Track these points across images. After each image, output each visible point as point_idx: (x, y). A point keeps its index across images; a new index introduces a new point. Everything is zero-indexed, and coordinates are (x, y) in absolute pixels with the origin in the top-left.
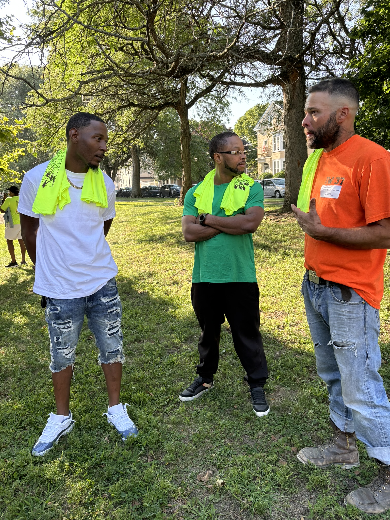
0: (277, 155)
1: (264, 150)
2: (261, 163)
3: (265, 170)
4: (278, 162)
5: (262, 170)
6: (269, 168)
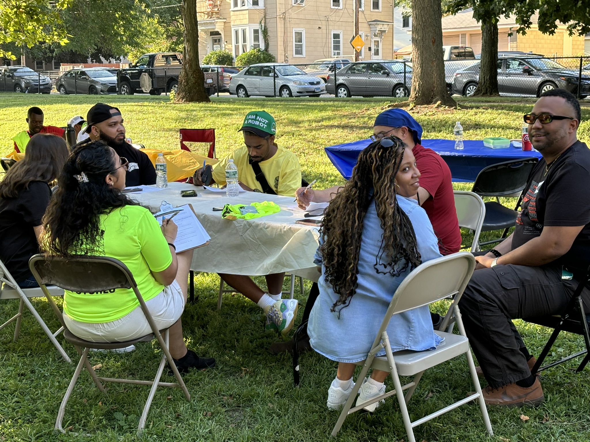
0: (241, 17)
1: (210, 5)
2: (205, 31)
3: (213, 44)
4: (244, 32)
5: (207, 46)
6: (223, 42)
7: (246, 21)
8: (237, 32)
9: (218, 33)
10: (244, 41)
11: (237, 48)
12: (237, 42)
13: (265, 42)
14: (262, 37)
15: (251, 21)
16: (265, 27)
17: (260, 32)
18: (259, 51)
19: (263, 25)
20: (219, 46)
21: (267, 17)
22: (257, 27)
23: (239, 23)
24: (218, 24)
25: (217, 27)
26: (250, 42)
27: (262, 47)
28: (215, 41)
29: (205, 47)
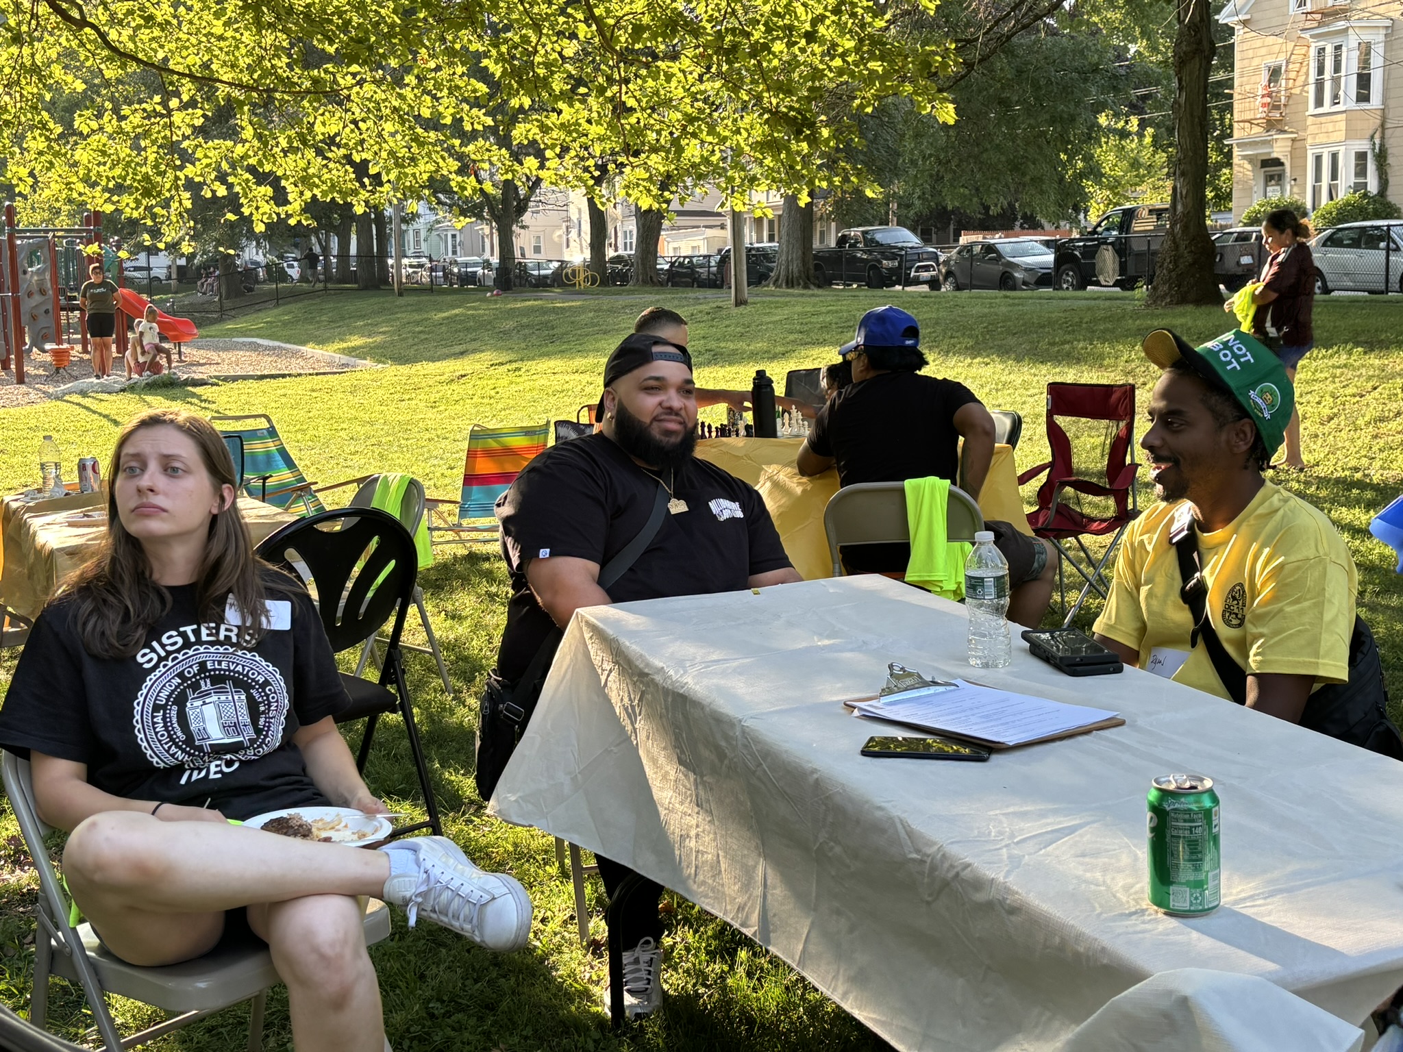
0: (1330, 127)
1: (1264, 105)
2: (1250, 159)
3: (1266, 185)
4: (1334, 157)
5: (1251, 188)
6: (1288, 179)
7: (1341, 135)
8: (1318, 159)
9: (1277, 162)
10: (1334, 176)
11: (1316, 192)
12: (1318, 178)
13: (1380, 177)
14: (1374, 167)
15: (1350, 134)
16: (1382, 145)
17: (1370, 156)
18: (1365, 195)
19: (1377, 141)
20: (1278, 188)
21: (1388, 125)
22: (1364, 146)
23: (1324, 140)
24: (1279, 144)
25: (1276, 149)
26: (1347, 177)
27: (1373, 186)
28: (1269, 179)
29: (1248, 191)
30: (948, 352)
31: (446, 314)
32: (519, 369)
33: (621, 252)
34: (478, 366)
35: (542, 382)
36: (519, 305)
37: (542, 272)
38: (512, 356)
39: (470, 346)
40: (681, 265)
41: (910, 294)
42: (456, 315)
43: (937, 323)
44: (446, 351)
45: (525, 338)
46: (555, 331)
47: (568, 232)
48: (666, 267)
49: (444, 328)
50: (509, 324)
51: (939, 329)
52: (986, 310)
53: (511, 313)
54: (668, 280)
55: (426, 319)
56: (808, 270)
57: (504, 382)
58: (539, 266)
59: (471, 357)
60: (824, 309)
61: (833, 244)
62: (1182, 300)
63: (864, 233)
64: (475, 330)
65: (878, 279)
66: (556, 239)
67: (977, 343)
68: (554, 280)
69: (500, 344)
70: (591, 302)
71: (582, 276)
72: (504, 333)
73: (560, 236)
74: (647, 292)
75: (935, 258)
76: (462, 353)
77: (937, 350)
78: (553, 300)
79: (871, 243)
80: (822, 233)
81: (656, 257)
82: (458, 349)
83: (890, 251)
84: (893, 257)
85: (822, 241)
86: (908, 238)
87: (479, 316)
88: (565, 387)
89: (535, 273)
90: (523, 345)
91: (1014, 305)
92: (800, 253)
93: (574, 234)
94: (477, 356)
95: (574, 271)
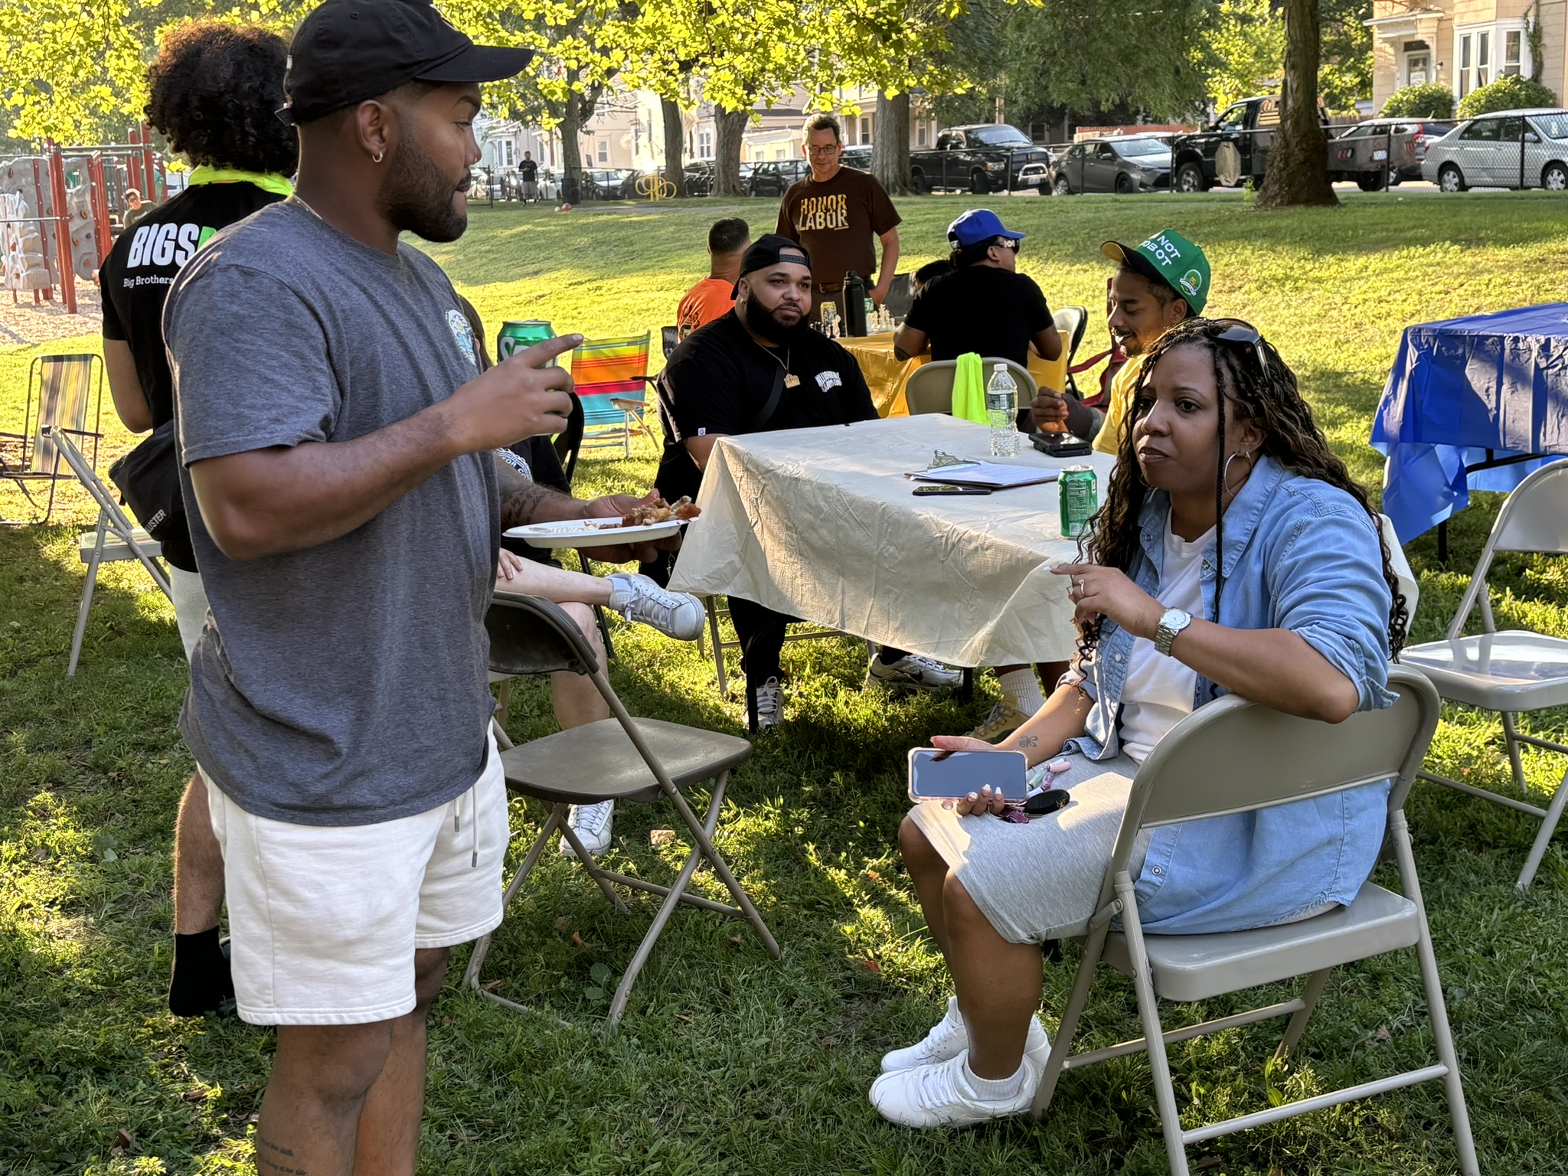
2: (1392, 42)
3: (1410, 72)
4: (1484, 38)
5: (1393, 74)
6: (1434, 64)
7: (1491, 14)
8: (1466, 41)
9: (1422, 45)
10: (1484, 60)
11: (1464, 77)
12: (1466, 63)
13: (1534, 60)
14: (1528, 49)
15: (1502, 12)
16: (1537, 24)
17: (1523, 37)
18: (1518, 81)
19: (1531, 19)
20: (1423, 74)
22: (1517, 25)
23: (1472, 20)
24: (1424, 24)
25: (1420, 30)
26: (1497, 61)
27: (1526, 71)
28: (1413, 63)
29: (1391, 77)
30: (1047, 260)
31: (514, 231)
32: (599, 288)
33: (697, 159)
34: (555, 286)
35: (625, 301)
36: (591, 220)
37: (612, 183)
38: (591, 275)
39: (544, 266)
40: (766, 171)
41: (1015, 201)
42: (525, 232)
43: (1038, 230)
44: (518, 270)
45: (602, 256)
46: (635, 247)
47: (637, 137)
48: (749, 174)
49: (513, 246)
50: (584, 240)
51: (1039, 235)
52: (1090, 215)
53: (584, 229)
54: (752, 189)
55: (493, 237)
56: (905, 175)
57: (586, 301)
58: (608, 177)
59: (547, 276)
60: (920, 218)
61: (934, 146)
62: (1293, 201)
63: (967, 132)
64: (547, 248)
65: (983, 184)
66: (624, 145)
67: (1077, 249)
68: (624, 192)
69: (576, 262)
70: (672, 215)
71: (657, 188)
72: (579, 250)
73: (629, 142)
74: (729, 203)
75: (1045, 158)
76: (536, 273)
77: (1035, 258)
78: (627, 214)
79: (974, 143)
80: (922, 132)
81: (738, 164)
82: (531, 268)
83: (995, 153)
84: (998, 158)
85: (921, 141)
86: (1015, 138)
87: (549, 232)
88: (651, 305)
89: (604, 184)
90: (601, 263)
91: (1122, 209)
92: (896, 156)
93: (644, 137)
94: (553, 275)
95: (648, 183)
